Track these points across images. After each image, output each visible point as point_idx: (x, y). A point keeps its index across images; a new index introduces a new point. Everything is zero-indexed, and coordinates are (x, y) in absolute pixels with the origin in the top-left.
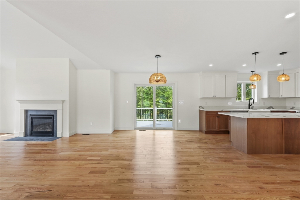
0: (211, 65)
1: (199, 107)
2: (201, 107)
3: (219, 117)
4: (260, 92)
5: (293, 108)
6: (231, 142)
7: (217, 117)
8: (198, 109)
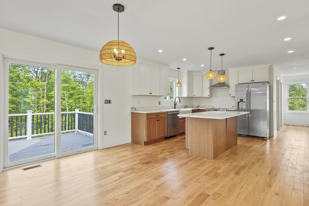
0: (161, 51)
1: (132, 109)
2: (134, 108)
3: (159, 120)
4: (180, 91)
5: (198, 106)
6: (189, 149)
7: (157, 120)
8: (130, 111)
